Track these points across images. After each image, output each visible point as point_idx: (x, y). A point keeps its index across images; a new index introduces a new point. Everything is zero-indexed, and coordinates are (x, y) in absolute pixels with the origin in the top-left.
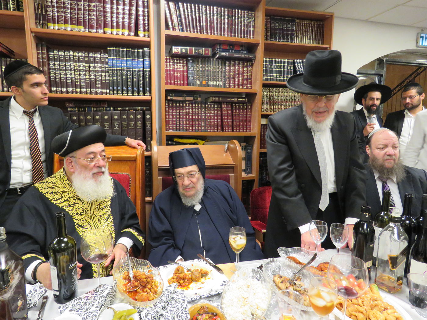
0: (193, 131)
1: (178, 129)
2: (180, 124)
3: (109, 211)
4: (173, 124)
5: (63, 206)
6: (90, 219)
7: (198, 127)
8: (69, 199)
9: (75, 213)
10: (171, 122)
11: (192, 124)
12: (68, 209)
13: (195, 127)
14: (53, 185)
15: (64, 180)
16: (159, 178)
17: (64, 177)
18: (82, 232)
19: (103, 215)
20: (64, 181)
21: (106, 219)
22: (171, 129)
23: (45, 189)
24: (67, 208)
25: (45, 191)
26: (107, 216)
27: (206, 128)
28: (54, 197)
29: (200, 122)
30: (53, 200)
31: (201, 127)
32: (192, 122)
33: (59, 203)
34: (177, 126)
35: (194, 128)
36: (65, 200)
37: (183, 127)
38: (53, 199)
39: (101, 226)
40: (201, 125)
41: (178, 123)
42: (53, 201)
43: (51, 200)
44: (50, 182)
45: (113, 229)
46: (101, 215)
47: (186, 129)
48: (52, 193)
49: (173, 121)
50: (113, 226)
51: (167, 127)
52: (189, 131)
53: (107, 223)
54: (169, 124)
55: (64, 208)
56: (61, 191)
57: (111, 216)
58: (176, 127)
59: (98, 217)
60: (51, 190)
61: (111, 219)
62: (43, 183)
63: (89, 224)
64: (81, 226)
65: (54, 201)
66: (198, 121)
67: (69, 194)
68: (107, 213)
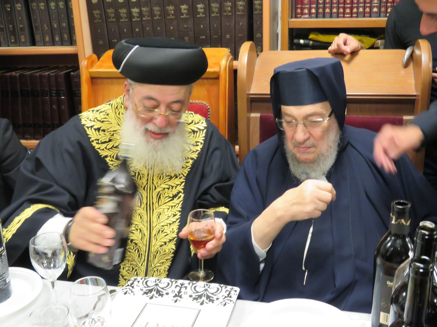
0: (352, 17)
1: (319, 13)
2: (324, 2)
3: (180, 185)
4: (311, 3)
5: (106, 156)
7: (364, 8)
10: (306, 1)
11: (352, 3)
12: (112, 163)
13: (358, 8)
14: (104, 117)
15: (121, 114)
16: (253, 115)
19: (169, 189)
20: (119, 114)
21: (170, 197)
22: (305, 14)
23: (90, 120)
24: (112, 161)
25: (88, 124)
26: (174, 191)
27: (383, 10)
28: (99, 137)
30: (95, 142)
31: (371, 8)
33: (103, 150)
34: (320, 8)
35: (355, 10)
36: (113, 146)
37: (331, 8)
38: (96, 140)
39: (157, 206)
40: (371, 3)
42: (94, 144)
43: (93, 141)
44: (101, 112)
46: (164, 189)
47: (338, 13)
48: (98, 129)
51: (299, 11)
52: (344, 17)
53: (171, 204)
54: (302, 4)
55: (107, 159)
56: (112, 129)
58: (317, 8)
59: (158, 189)
60: (98, 125)
65: (97, 143)
68: (176, 187)
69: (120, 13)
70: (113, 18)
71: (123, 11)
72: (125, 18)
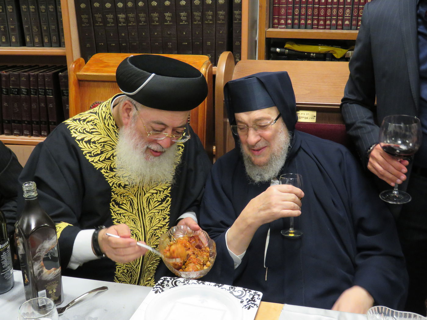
0: (325, 28)
1: (295, 24)
2: (300, 14)
3: (167, 189)
4: (287, 14)
5: (101, 169)
6: (135, 196)
7: (337, 20)
8: (111, 158)
9: (116, 184)
10: (283, 11)
11: (325, 15)
12: (107, 174)
13: (331, 20)
14: (92, 127)
15: (110, 125)
17: (110, 119)
18: (117, 214)
19: (157, 193)
20: (108, 125)
21: (159, 201)
22: (282, 24)
23: (80, 132)
24: (107, 172)
25: (79, 136)
26: (162, 196)
27: (354, 22)
28: (91, 150)
29: (341, 10)
30: (88, 155)
31: (343, 20)
32: (326, 9)
33: (97, 162)
34: (295, 19)
35: (328, 22)
36: (105, 158)
38: (88, 153)
39: (148, 210)
40: (343, 16)
41: (297, 12)
42: (87, 157)
43: (86, 155)
44: (88, 122)
45: (167, 220)
46: (153, 193)
47: (312, 25)
48: (89, 142)
49: (287, 9)
50: (168, 215)
51: (276, 21)
52: (318, 28)
53: (160, 207)
54: (279, 14)
55: (102, 171)
56: (102, 140)
57: (168, 198)
58: (293, 20)
59: (148, 195)
60: (88, 137)
61: (169, 203)
62: (79, 120)
63: (131, 204)
64: (118, 204)
65: (90, 156)
66: (338, 9)
67: (113, 149)
68: (163, 192)
69: (107, 18)
70: (100, 22)
71: (110, 16)
72: (112, 23)
